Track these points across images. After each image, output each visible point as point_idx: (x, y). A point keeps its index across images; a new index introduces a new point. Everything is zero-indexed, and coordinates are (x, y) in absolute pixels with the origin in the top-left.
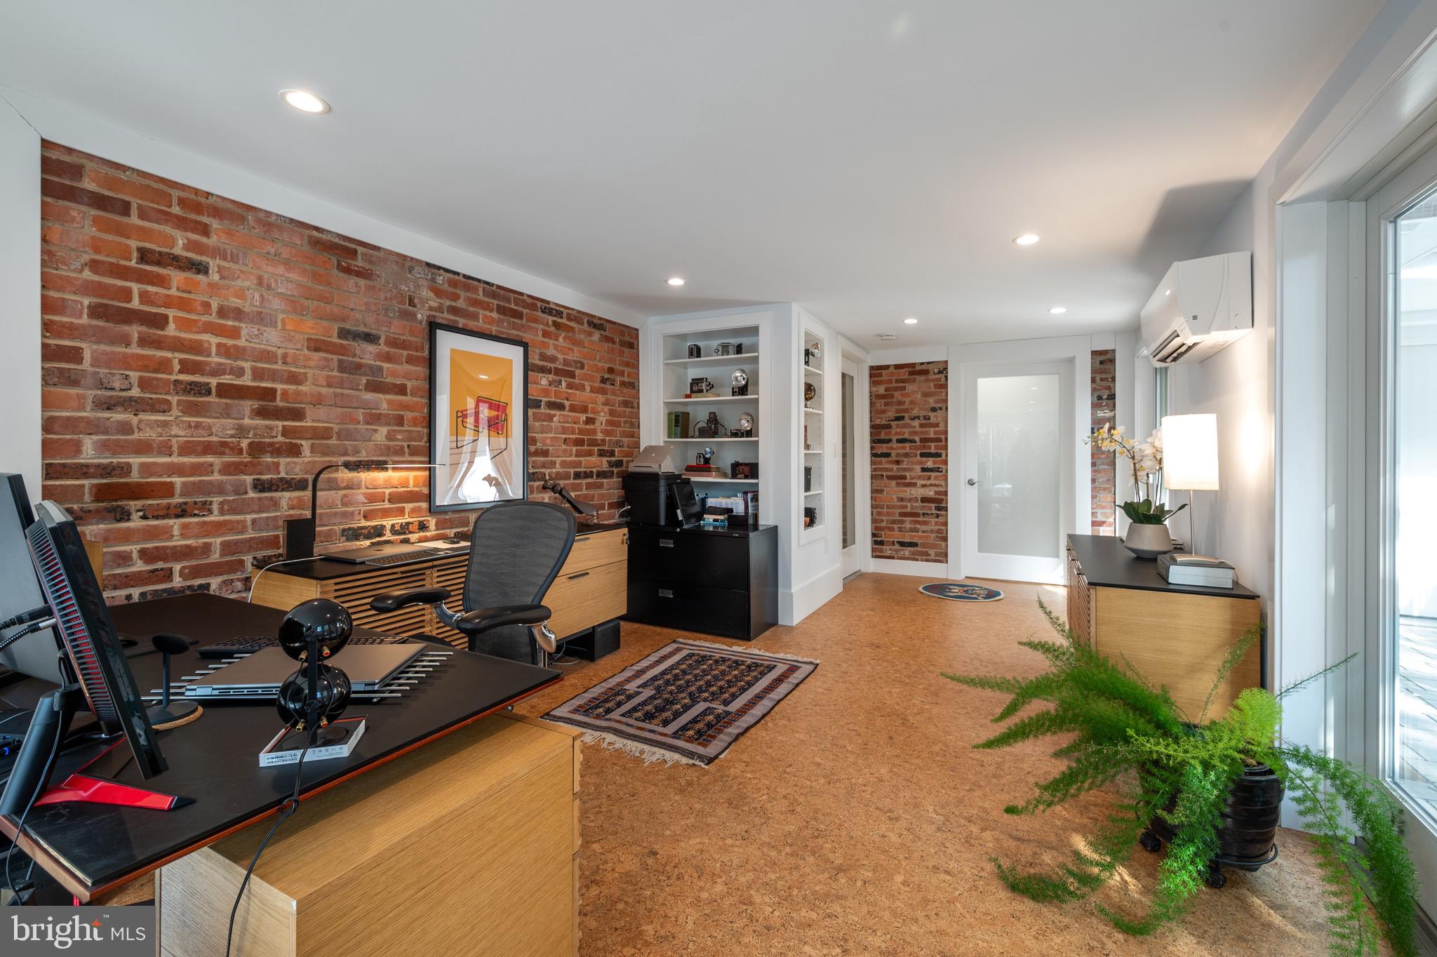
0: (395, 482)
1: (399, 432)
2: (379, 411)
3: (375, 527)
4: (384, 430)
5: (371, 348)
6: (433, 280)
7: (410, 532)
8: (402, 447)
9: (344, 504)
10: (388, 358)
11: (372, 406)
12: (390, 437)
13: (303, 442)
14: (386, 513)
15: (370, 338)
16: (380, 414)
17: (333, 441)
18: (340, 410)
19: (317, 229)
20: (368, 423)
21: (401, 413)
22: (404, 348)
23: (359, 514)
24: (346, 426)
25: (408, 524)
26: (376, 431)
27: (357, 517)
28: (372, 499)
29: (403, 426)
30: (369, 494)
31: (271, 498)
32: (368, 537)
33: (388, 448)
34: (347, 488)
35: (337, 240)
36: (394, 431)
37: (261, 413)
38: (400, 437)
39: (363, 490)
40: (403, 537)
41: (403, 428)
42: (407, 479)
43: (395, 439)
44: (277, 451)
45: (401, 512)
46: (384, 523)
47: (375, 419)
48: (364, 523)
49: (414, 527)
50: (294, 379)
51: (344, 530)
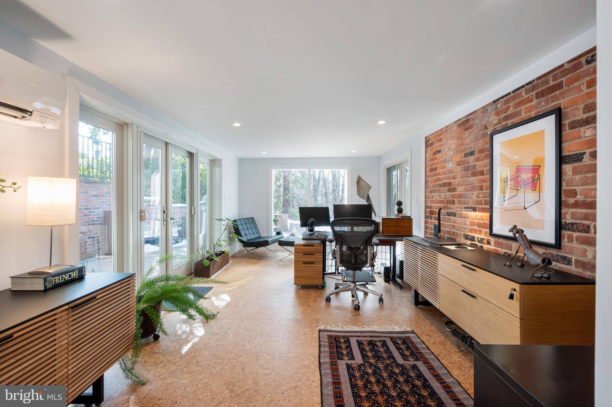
0: (478, 217)
1: (481, 193)
2: (475, 185)
3: (472, 236)
4: (476, 193)
5: (472, 158)
6: (496, 109)
7: (484, 244)
8: (482, 201)
9: (465, 224)
10: (478, 160)
11: (472, 183)
12: (478, 196)
13: (455, 200)
14: (475, 231)
15: (472, 153)
16: (475, 186)
17: (462, 199)
18: (464, 186)
19: (460, 120)
20: (471, 191)
21: (482, 184)
22: (483, 152)
23: (468, 229)
24: (465, 193)
25: (483, 239)
26: (473, 194)
27: (467, 231)
28: (472, 224)
29: (483, 190)
30: (471, 221)
31: (449, 218)
32: (470, 240)
33: (477, 201)
34: (464, 218)
35: (465, 119)
36: (479, 193)
37: (449, 190)
38: (481, 196)
39: (469, 220)
40: (481, 244)
41: (482, 192)
42: (483, 216)
43: (479, 197)
44: (450, 203)
45: (480, 232)
46: (475, 236)
47: (473, 188)
48: (470, 234)
49: (485, 241)
50: (454, 178)
51: (464, 234)
